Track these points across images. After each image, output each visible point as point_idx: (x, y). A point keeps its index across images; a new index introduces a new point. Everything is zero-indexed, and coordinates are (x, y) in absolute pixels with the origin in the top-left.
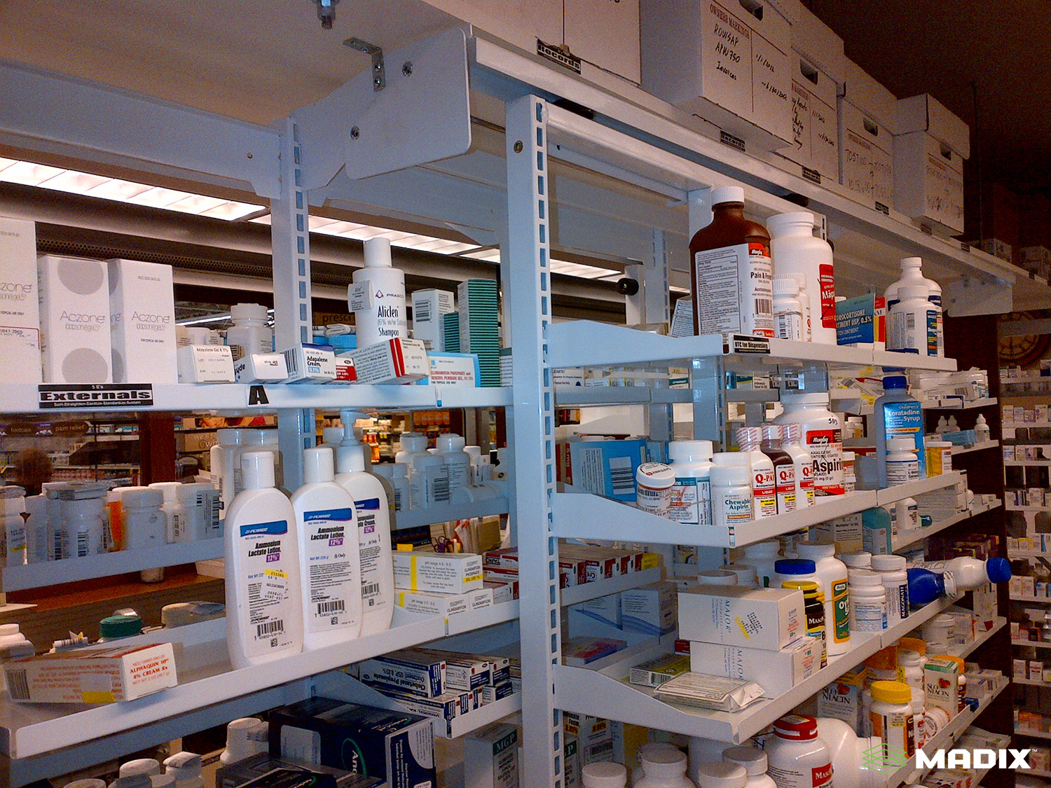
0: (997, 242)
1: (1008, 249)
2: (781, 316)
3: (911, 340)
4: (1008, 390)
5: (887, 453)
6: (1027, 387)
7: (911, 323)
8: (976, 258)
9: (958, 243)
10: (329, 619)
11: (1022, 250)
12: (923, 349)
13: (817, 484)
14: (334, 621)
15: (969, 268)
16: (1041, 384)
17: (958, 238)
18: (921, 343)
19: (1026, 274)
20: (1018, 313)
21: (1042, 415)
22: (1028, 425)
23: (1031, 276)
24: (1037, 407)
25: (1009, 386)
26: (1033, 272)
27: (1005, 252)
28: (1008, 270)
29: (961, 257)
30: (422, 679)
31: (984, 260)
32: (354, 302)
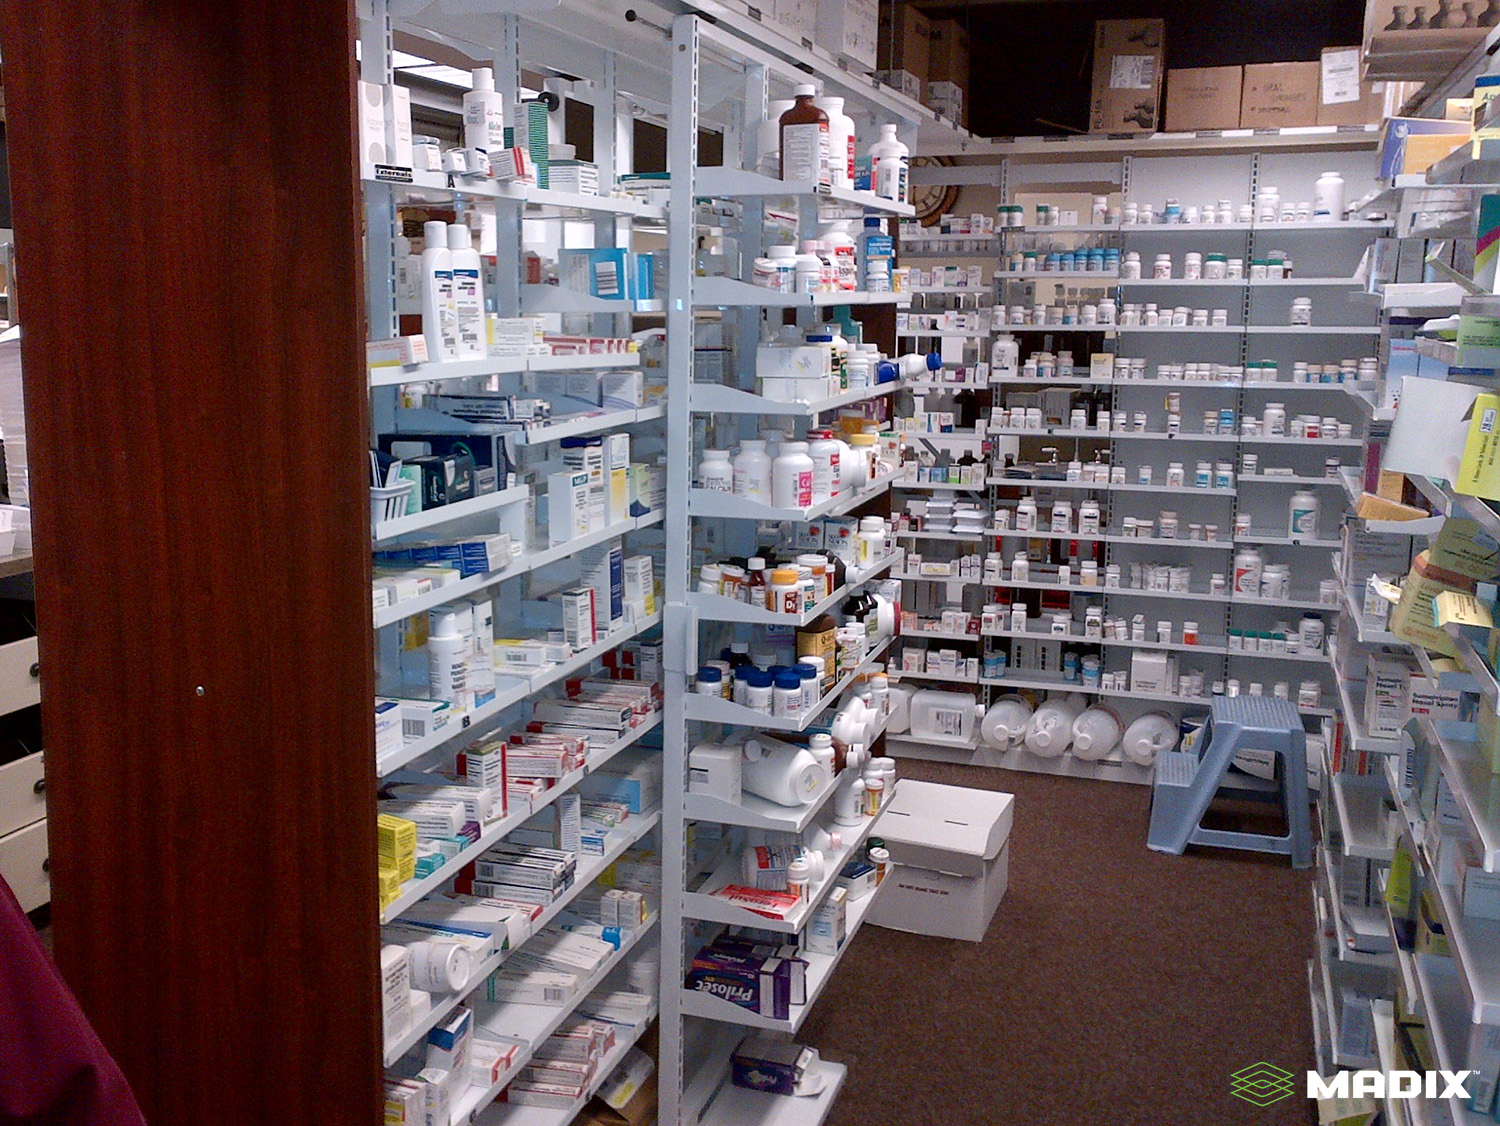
0: (906, 75)
1: (916, 83)
2: (832, 170)
3: (887, 190)
4: (907, 249)
5: (868, 273)
6: (927, 245)
7: (888, 177)
8: (886, 97)
9: (869, 80)
10: (469, 345)
11: (932, 84)
12: (896, 197)
13: (841, 282)
14: (472, 347)
15: (878, 105)
16: (941, 244)
17: (870, 74)
18: (895, 194)
19: (932, 115)
20: (924, 158)
21: (939, 279)
22: (924, 291)
23: (937, 118)
24: (934, 269)
25: (908, 243)
26: (940, 112)
27: (913, 87)
28: (914, 110)
29: (872, 94)
30: (501, 407)
31: (891, 98)
32: (468, 118)
